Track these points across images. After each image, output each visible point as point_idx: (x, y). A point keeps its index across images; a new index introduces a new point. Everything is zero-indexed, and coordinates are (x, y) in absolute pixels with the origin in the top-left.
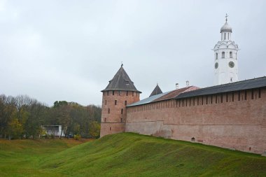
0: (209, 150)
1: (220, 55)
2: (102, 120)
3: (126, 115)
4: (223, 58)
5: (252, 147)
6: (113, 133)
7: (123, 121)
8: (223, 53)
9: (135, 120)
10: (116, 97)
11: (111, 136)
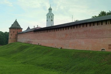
0: (43, 47)
1: (48, 17)
2: (9, 38)
3: (17, 36)
4: (49, 18)
5: (56, 46)
6: (13, 42)
7: (16, 38)
8: (49, 16)
9: (20, 38)
10: (14, 30)
11: (12, 43)
